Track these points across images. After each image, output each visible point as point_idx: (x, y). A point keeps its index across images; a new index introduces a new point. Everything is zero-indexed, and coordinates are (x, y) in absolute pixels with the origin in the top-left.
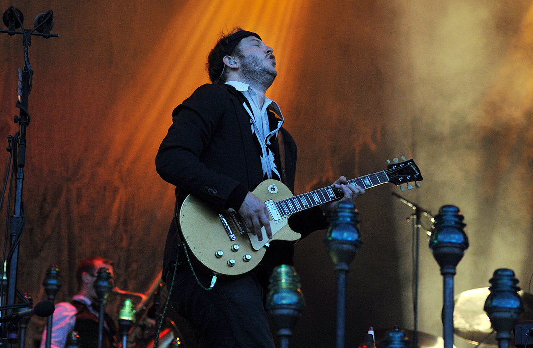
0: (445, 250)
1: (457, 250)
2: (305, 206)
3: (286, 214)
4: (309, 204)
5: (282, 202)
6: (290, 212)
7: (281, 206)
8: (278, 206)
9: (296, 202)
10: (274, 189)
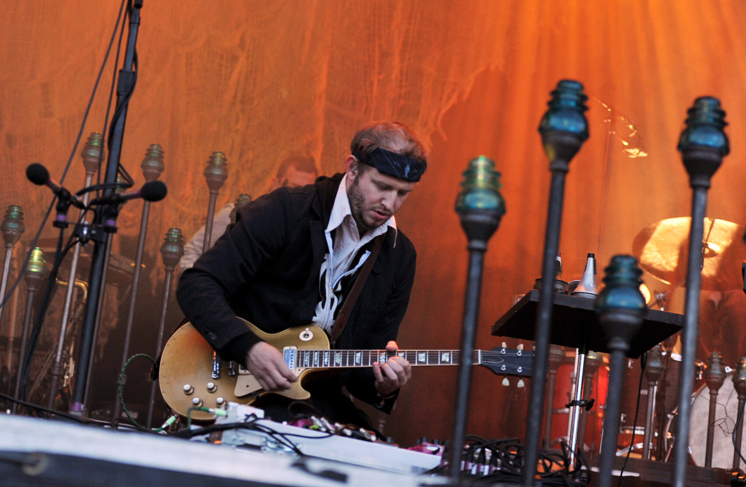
0: (699, 155)
1: (714, 157)
2: (336, 364)
3: (302, 366)
4: (344, 363)
5: (307, 352)
6: (311, 365)
7: (303, 355)
8: (298, 355)
9: (327, 356)
10: (308, 335)
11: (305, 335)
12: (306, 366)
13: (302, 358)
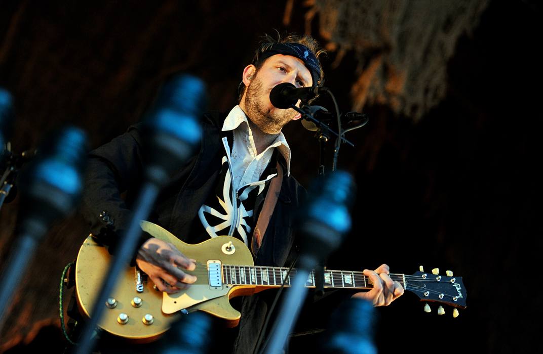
2: (264, 282)
3: (229, 283)
4: (271, 282)
5: (232, 267)
6: (238, 282)
7: (228, 270)
8: (224, 270)
9: (253, 273)
10: (230, 248)
11: (227, 248)
12: (234, 282)
13: (229, 274)
